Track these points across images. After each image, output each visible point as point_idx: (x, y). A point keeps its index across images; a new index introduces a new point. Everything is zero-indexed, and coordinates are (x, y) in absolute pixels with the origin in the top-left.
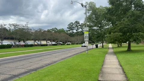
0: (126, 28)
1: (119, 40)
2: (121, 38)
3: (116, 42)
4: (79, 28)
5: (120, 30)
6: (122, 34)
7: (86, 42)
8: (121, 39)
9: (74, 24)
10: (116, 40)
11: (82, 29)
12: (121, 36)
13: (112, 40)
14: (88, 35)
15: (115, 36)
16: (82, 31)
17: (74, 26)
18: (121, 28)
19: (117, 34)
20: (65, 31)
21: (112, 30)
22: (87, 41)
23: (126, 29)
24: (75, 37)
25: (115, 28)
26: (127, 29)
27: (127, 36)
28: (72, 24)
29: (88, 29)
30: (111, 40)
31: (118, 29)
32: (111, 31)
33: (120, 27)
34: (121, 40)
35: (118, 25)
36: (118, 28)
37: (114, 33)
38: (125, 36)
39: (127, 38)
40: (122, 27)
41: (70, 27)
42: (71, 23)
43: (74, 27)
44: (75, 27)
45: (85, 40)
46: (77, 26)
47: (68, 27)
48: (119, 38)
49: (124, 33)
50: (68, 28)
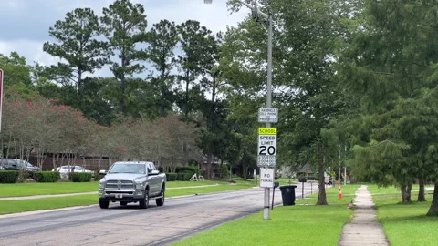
0: (424, 123)
1: (399, 171)
2: (405, 159)
3: (389, 177)
4: (142, 55)
5: (405, 133)
6: (408, 146)
7: (263, 171)
8: (404, 165)
9: (106, 20)
10: (385, 169)
11: (163, 66)
12: (405, 153)
13: (373, 170)
14: (275, 141)
15: (383, 155)
16: (164, 77)
17: (101, 38)
18: (406, 123)
19: (392, 148)
20: (27, 70)
21: (374, 127)
22: (270, 168)
23: (424, 128)
24: (123, 127)
25: (384, 122)
26: (428, 130)
27: (427, 156)
28: (83, 23)
29: (276, 117)
30: (368, 167)
31: (394, 126)
32: (371, 133)
33: (401, 119)
34: (404, 171)
35: (398, 109)
36: (397, 122)
37: (378, 140)
38: (419, 155)
39: (427, 163)
40: (411, 117)
41: (71, 45)
42: (81, 13)
43: (96, 45)
44: (104, 45)
45: (261, 160)
46: (121, 38)
47: (53, 41)
48: (399, 160)
49: (419, 144)
50: (49, 49)
